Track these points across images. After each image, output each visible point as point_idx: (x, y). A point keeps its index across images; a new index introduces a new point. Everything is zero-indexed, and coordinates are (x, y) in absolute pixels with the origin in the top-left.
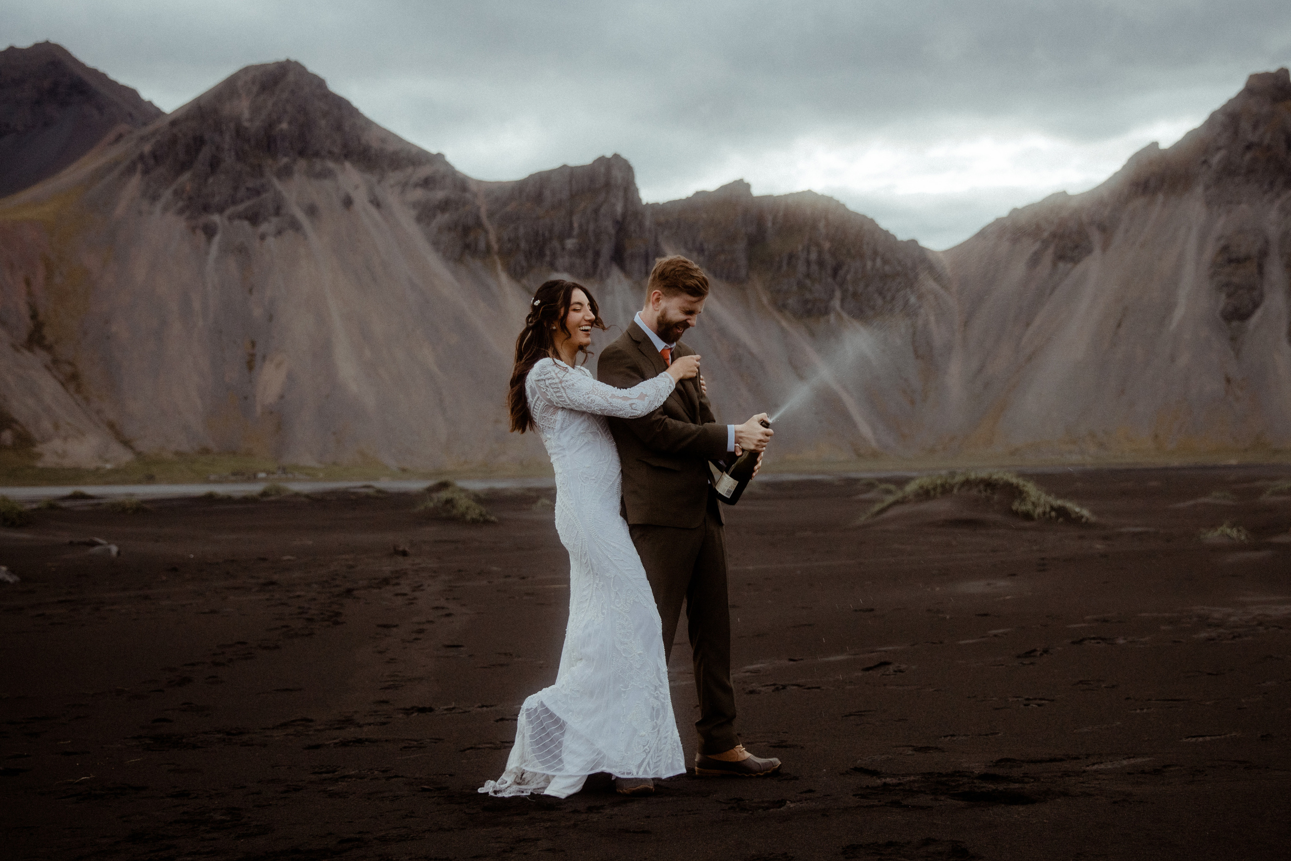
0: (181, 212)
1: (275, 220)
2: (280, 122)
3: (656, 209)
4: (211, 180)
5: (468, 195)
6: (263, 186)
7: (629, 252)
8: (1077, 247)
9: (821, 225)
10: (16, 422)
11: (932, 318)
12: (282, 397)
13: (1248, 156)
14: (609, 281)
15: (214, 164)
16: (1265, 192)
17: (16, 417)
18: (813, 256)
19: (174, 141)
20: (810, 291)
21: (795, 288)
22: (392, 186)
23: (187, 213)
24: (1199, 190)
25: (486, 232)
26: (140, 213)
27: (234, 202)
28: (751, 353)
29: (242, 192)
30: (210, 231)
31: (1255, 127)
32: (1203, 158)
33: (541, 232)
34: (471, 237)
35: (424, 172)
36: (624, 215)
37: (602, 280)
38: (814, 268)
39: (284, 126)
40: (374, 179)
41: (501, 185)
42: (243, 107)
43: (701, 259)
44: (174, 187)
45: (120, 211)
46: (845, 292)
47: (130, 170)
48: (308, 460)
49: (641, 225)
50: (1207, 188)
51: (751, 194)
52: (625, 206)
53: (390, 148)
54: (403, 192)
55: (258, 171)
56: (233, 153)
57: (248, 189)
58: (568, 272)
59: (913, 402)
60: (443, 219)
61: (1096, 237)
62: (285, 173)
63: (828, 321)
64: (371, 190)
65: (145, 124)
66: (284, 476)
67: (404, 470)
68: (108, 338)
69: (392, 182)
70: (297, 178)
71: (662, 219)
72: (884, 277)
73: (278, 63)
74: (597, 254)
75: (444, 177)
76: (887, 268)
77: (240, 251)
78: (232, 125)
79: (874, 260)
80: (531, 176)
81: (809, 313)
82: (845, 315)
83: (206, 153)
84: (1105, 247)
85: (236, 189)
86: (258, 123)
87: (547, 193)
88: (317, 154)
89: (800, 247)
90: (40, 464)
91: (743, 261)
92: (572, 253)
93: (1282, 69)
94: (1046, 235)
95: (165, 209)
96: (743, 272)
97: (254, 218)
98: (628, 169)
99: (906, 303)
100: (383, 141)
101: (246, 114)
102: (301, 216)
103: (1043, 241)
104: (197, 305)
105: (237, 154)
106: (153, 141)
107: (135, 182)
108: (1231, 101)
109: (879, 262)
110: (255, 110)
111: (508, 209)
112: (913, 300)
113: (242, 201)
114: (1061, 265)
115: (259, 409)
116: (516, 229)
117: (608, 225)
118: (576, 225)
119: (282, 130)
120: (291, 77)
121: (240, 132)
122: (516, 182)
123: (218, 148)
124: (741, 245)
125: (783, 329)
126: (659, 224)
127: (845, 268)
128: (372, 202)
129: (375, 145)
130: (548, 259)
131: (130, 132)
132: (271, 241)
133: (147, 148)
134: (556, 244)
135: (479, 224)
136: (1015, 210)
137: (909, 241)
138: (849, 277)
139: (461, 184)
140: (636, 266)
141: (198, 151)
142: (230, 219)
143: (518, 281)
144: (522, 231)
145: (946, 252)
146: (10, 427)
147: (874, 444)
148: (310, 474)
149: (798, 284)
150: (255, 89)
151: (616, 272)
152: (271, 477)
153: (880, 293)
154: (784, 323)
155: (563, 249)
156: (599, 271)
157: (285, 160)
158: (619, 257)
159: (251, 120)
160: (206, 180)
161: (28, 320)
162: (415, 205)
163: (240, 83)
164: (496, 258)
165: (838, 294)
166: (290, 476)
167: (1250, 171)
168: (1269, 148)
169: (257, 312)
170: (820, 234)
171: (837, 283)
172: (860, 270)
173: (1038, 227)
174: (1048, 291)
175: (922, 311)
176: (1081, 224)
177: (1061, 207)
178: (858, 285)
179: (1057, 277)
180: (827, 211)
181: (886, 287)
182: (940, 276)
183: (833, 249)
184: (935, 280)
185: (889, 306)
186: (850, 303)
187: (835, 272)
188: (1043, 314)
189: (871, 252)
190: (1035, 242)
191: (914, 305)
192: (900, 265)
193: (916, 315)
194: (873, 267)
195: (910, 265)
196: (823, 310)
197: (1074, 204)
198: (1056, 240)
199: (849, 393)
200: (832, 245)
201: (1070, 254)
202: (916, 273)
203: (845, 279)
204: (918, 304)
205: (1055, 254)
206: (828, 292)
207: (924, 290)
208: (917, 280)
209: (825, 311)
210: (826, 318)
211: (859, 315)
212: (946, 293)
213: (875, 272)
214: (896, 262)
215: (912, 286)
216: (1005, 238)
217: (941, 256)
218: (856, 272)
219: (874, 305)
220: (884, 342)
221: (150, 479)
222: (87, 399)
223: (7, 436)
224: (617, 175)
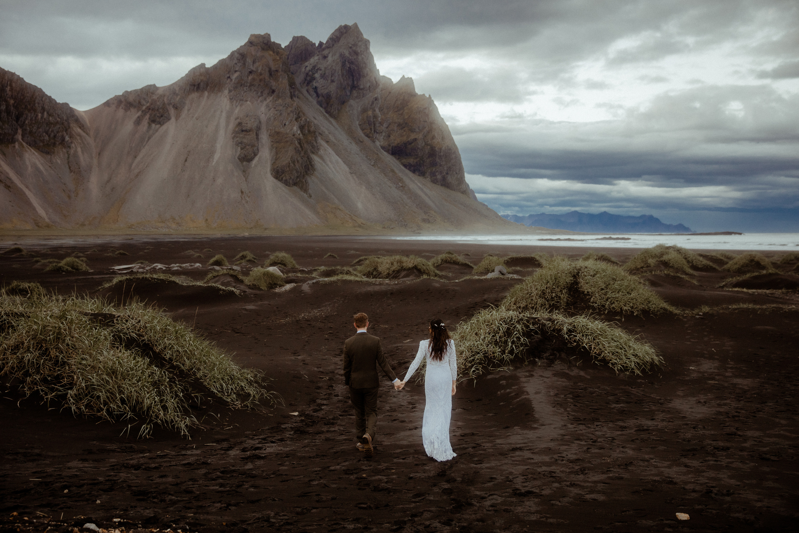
8: (162, 116)
9: (8, 88)
11: (79, 150)
13: (250, 78)
16: (259, 97)
18: (4, 107)
20: (2, 129)
24: (226, 92)
31: (254, 62)
32: (228, 75)
38: (4, 114)
46: (24, 131)
50: (230, 91)
59: (69, 197)
61: (172, 112)
63: (14, 147)
72: (49, 124)
76: (51, 118)
79: (43, 114)
81: (2, 141)
82: (24, 144)
84: (177, 117)
93: (267, 34)
94: (144, 108)
99: (63, 139)
103: (143, 111)
108: (241, 47)
109: (45, 114)
112: (67, 138)
114: (153, 125)
127: (25, 116)
136: (126, 92)
137: (63, 104)
138: (27, 122)
145: (85, 112)
147: (47, 220)
153: (47, 133)
165: (20, 131)
167: (251, 85)
168: (261, 74)
170: (7, 95)
171: (19, 125)
172: (34, 118)
173: (139, 102)
174: (146, 139)
175: (73, 145)
176: (164, 104)
177: (153, 93)
178: (33, 127)
179: (151, 132)
180: (11, 81)
181: (50, 130)
182: (83, 126)
183: (15, 104)
184: (80, 128)
185: (52, 141)
186: (28, 137)
187: (18, 118)
188: (144, 152)
189: (41, 108)
190: (138, 111)
191: (68, 141)
192: (59, 118)
193: (69, 147)
194: (42, 117)
195: (65, 118)
196: (11, 140)
197: (160, 92)
198: (150, 111)
199: (30, 190)
200: (15, 102)
201: (158, 120)
202: (69, 123)
203: (24, 122)
204: (70, 141)
205: (149, 118)
206: (13, 129)
207: (74, 133)
208: (69, 127)
209: (12, 141)
210: (13, 145)
211: (34, 145)
212: (86, 136)
213: (43, 120)
214: (57, 115)
215: (66, 130)
216: (121, 107)
217: (83, 114)
218: (31, 120)
219: (44, 140)
220: (51, 161)
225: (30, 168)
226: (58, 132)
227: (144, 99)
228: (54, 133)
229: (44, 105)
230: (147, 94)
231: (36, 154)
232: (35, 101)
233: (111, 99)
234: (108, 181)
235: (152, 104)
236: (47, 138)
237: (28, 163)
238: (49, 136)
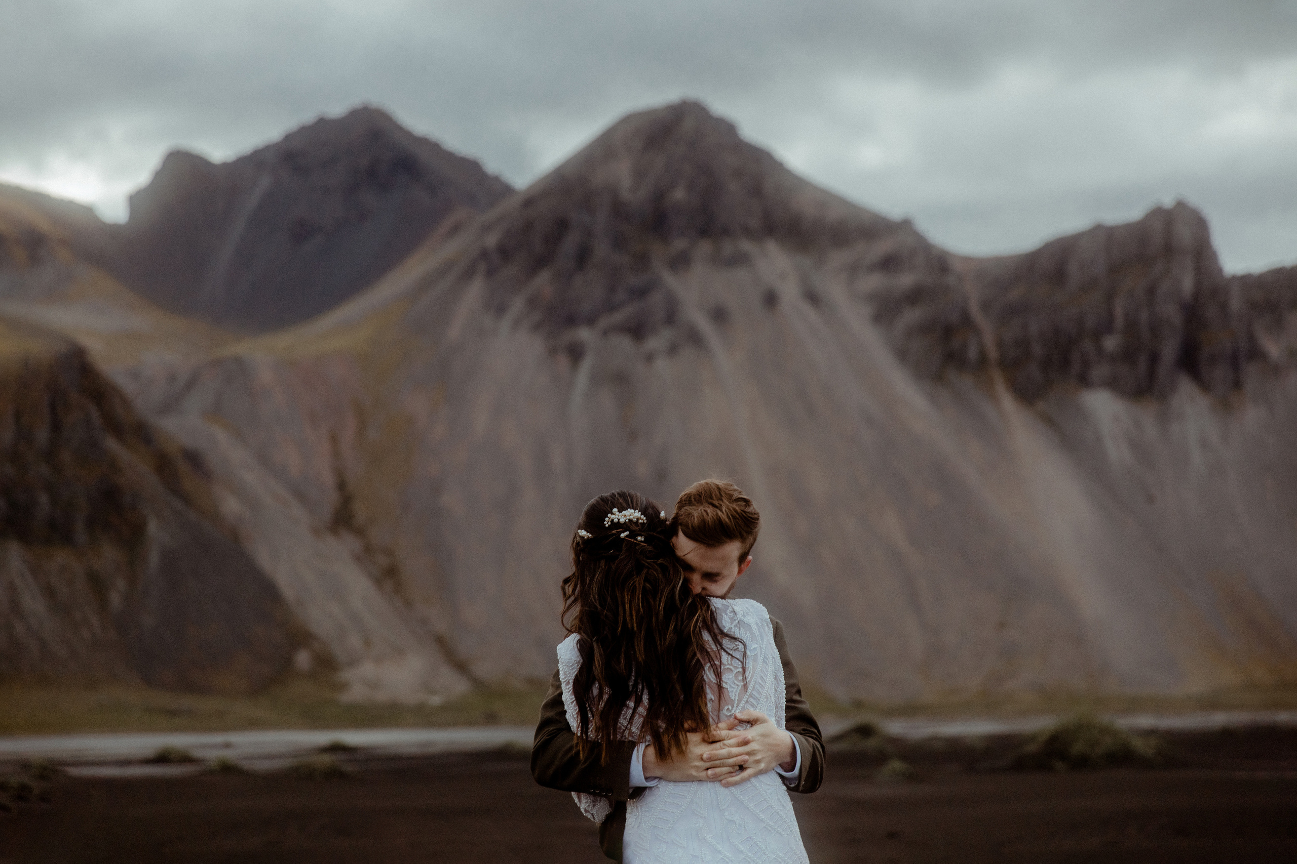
0: (536, 327)
1: (666, 332)
2: (673, 189)
3: (1247, 282)
4: (578, 280)
5: (950, 280)
6: (649, 283)
7: (1206, 351)
10: (316, 638)
14: (1175, 400)
15: (583, 257)
17: (316, 630)
19: (528, 226)
22: (835, 272)
23: (545, 331)
25: (978, 333)
26: (482, 333)
27: (610, 309)
29: (621, 294)
30: (576, 353)
33: (1064, 329)
34: (956, 341)
35: (882, 248)
36: (1197, 294)
37: (1163, 397)
39: (679, 194)
40: (809, 262)
41: (999, 261)
42: (621, 172)
44: (527, 292)
45: (454, 332)
47: (469, 274)
49: (1224, 307)
52: (1198, 280)
53: (832, 216)
54: (852, 279)
55: (642, 261)
56: (608, 239)
57: (629, 289)
58: (1109, 388)
60: (912, 316)
62: (680, 263)
64: (804, 279)
65: (489, 207)
68: (438, 513)
69: (835, 265)
70: (697, 268)
71: (1259, 298)
73: (670, 102)
74: (1154, 359)
75: (911, 253)
77: (619, 381)
78: (607, 200)
80: (1047, 245)
83: (571, 241)
85: (612, 289)
86: (642, 194)
87: (1072, 267)
88: (726, 232)
90: (345, 699)
92: (1113, 359)
95: (515, 325)
97: (637, 331)
98: (1200, 225)
100: (821, 206)
101: (626, 182)
102: (703, 324)
104: (557, 463)
105: (614, 240)
106: (500, 229)
107: (476, 290)
110: (639, 174)
111: (1013, 295)
113: (621, 307)
116: (1025, 326)
117: (1171, 312)
118: (1118, 314)
119: (676, 201)
120: (688, 125)
121: (617, 209)
122: (1025, 255)
123: (587, 234)
126: (1253, 304)
128: (806, 297)
129: (809, 213)
130: (1075, 368)
131: (470, 220)
132: (662, 364)
133: (492, 240)
134: (1088, 345)
135: (967, 321)
139: (940, 263)
140: (1219, 374)
141: (560, 239)
142: (605, 333)
143: (1031, 405)
144: (1034, 328)
146: (307, 646)
150: (639, 146)
151: (1186, 388)
155: (1100, 352)
156: (1158, 384)
157: (681, 243)
158: (1190, 361)
159: (633, 190)
160: (571, 280)
161: (333, 492)
162: (870, 298)
163: (618, 139)
164: (995, 372)
169: (642, 469)
221: (491, 719)
222: (409, 604)
223: (303, 659)
224: (1184, 234)
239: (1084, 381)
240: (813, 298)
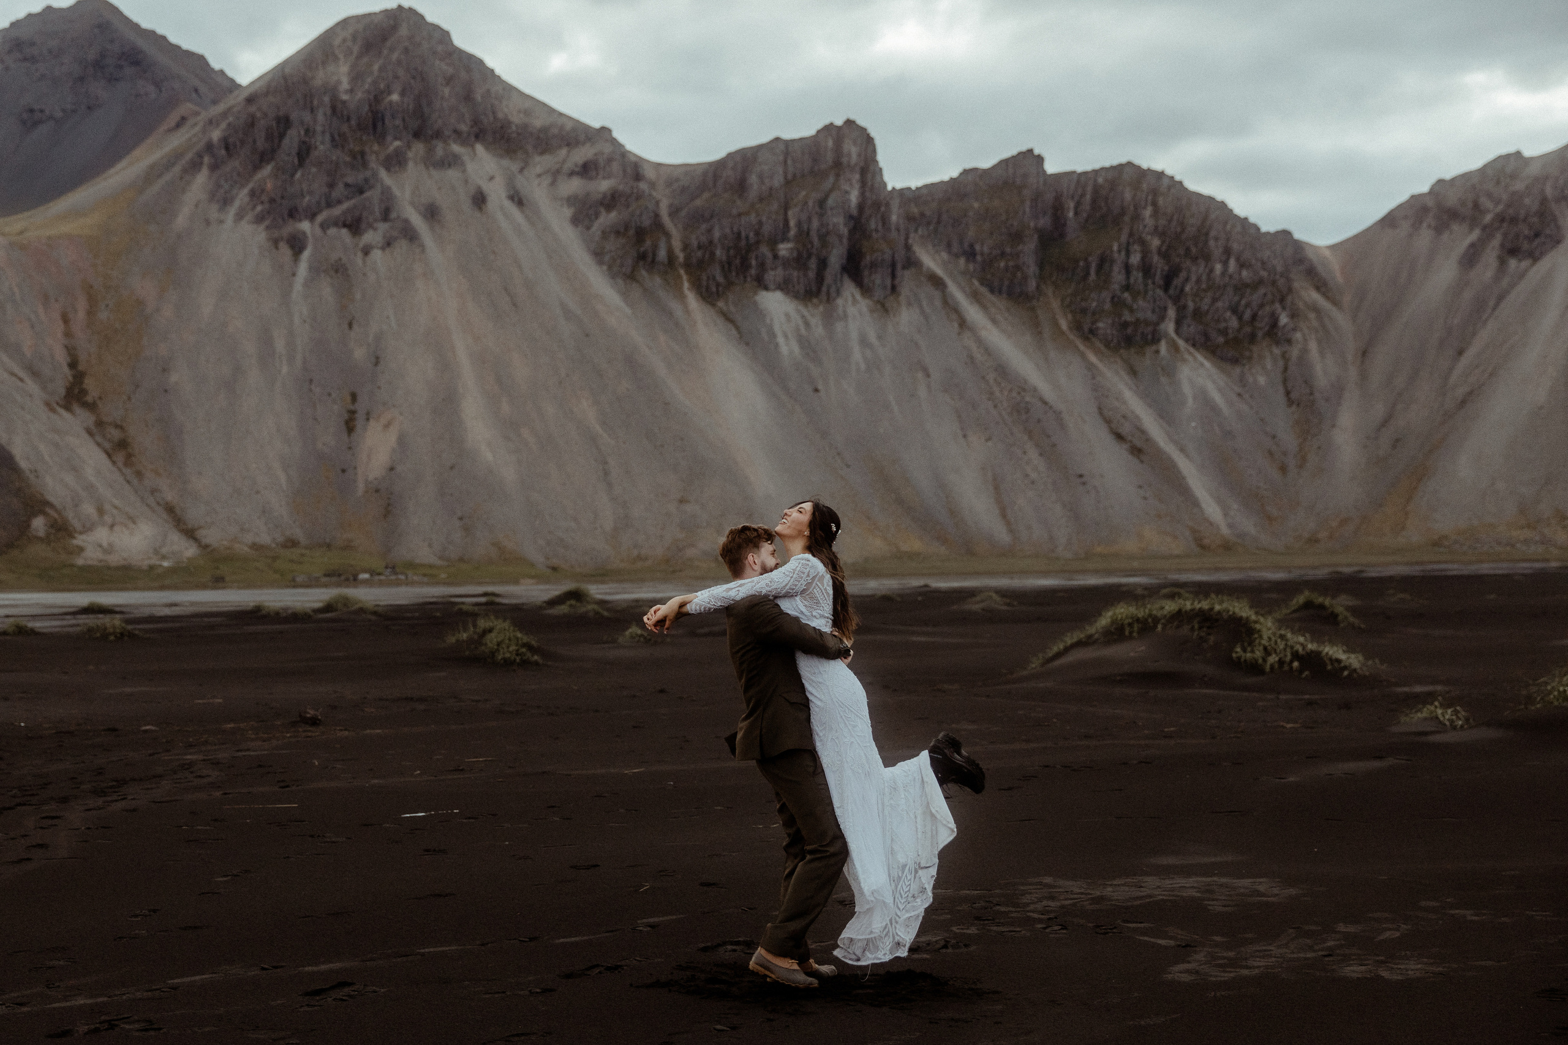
0: (259, 219)
1: (383, 227)
2: (390, 93)
3: (906, 195)
4: (298, 175)
5: (643, 186)
6: (366, 180)
7: (868, 258)
8: (1537, 236)
9: (1148, 212)
10: (52, 506)
11: (1313, 346)
12: (392, 469)
14: (840, 302)
15: (304, 153)
17: (51, 499)
18: (1135, 259)
19: (252, 123)
20: (1132, 311)
21: (1107, 306)
22: (539, 176)
23: (267, 223)
25: (668, 235)
26: (208, 222)
27: (329, 205)
28: (1045, 403)
29: (339, 191)
30: (297, 245)
33: (743, 234)
34: (648, 243)
35: (582, 154)
36: (861, 207)
37: (829, 299)
38: (1137, 276)
39: (395, 97)
40: (515, 167)
41: (688, 169)
42: (340, 74)
43: (971, 267)
44: (251, 185)
45: (181, 220)
46: (1181, 310)
47: (195, 166)
48: (425, 554)
49: (885, 220)
51: (1044, 172)
52: (862, 194)
53: (538, 123)
54: (553, 183)
55: (359, 159)
56: (327, 137)
57: (347, 185)
58: (782, 290)
59: (1283, 469)
60: (608, 219)
62: (396, 162)
63: (1157, 352)
64: (510, 183)
65: (215, 102)
66: (393, 577)
67: (554, 569)
68: (166, 391)
69: (538, 170)
70: (413, 170)
71: (915, 210)
72: (1241, 288)
73: (386, 11)
74: (823, 264)
75: (610, 160)
76: (1244, 273)
77: (337, 271)
78: (326, 99)
79: (1225, 263)
80: (730, 156)
81: (1129, 341)
82: (1181, 343)
83: (292, 139)
85: (331, 186)
86: (359, 95)
87: (753, 179)
88: (438, 135)
89: (1115, 248)
90: (80, 562)
91: (1032, 269)
92: (786, 263)
94: (1488, 218)
95: (239, 217)
96: (1032, 284)
97: (355, 226)
98: (867, 142)
99: (1274, 323)
100: (527, 113)
101: (345, 85)
102: (417, 221)
103: (1484, 228)
104: (280, 345)
105: (333, 140)
106: (223, 125)
107: (201, 181)
109: (1232, 264)
110: (356, 77)
111: (698, 202)
112: (1284, 319)
113: (339, 202)
114: (1513, 263)
115: (361, 486)
116: (709, 231)
117: (838, 222)
118: (792, 223)
119: (391, 103)
120: (403, 31)
121: (337, 109)
122: (710, 164)
123: (307, 131)
124: (1029, 247)
125: (1090, 367)
126: (910, 218)
127: (1183, 275)
128: (511, 198)
129: (516, 119)
130: (753, 272)
131: (197, 114)
132: (377, 255)
133: (216, 135)
134: (764, 249)
135: (658, 224)
136: (1440, 182)
137: (1277, 233)
138: (1187, 288)
139: (634, 168)
140: (878, 279)
141: (282, 136)
142: (324, 226)
143: (713, 305)
144: (717, 234)
145: (1333, 248)
146: (43, 512)
147: (1225, 531)
148: (429, 575)
149: (1113, 298)
150: (356, 50)
151: (850, 289)
152: (377, 578)
153: (1234, 310)
154: (1093, 358)
155: (776, 257)
156: (824, 289)
157: (397, 143)
158: (854, 268)
159: (351, 91)
160: (293, 175)
161: (66, 369)
162: (571, 200)
163: (337, 42)
164: (682, 272)
165: (1172, 313)
166: (402, 577)
169: (359, 354)
170: (1145, 226)
171: (1170, 297)
172: (1204, 277)
173: (1476, 206)
174: (1491, 303)
175: (1298, 335)
176: (1544, 201)
177: (1513, 176)
178: (1202, 299)
179: (1505, 282)
180: (1155, 192)
181: (1243, 302)
182: (1325, 284)
183: (1164, 248)
184: (1318, 289)
185: (1248, 329)
186: (1189, 326)
187: (1168, 282)
188: (1484, 335)
189: (1221, 250)
190: (1471, 229)
191: (1284, 326)
192: (1264, 269)
193: (1289, 341)
194: (1224, 273)
195: (1279, 269)
196: (1150, 337)
197: (1534, 170)
198: (1505, 225)
199: (1187, 456)
200: (1163, 242)
201: (1526, 246)
202: (1289, 280)
203: (1182, 290)
204: (1292, 325)
205: (1502, 245)
206: (1157, 310)
207: (1301, 305)
208: (1290, 290)
209: (1153, 338)
210: (1154, 348)
211: (1205, 344)
212: (1334, 309)
213: (1227, 279)
214: (1259, 264)
215: (1282, 301)
216: (1425, 225)
217: (1327, 253)
218: (1198, 281)
219: (1226, 328)
220: (1241, 381)
221: (218, 582)
222: (139, 474)
223: (39, 524)
224: (852, 150)
225: (1190, 401)
226: (1262, 306)
227: (1489, 195)
228: (1252, 310)
229: (1228, 240)
230: (1498, 182)
231: (1207, 364)
232: (1207, 234)
233: (1400, 206)
234: (1385, 423)
235: (1509, 206)
236: (1234, 323)
237: (1187, 389)
238: (1240, 318)
239: (761, 284)
240: (518, 199)
